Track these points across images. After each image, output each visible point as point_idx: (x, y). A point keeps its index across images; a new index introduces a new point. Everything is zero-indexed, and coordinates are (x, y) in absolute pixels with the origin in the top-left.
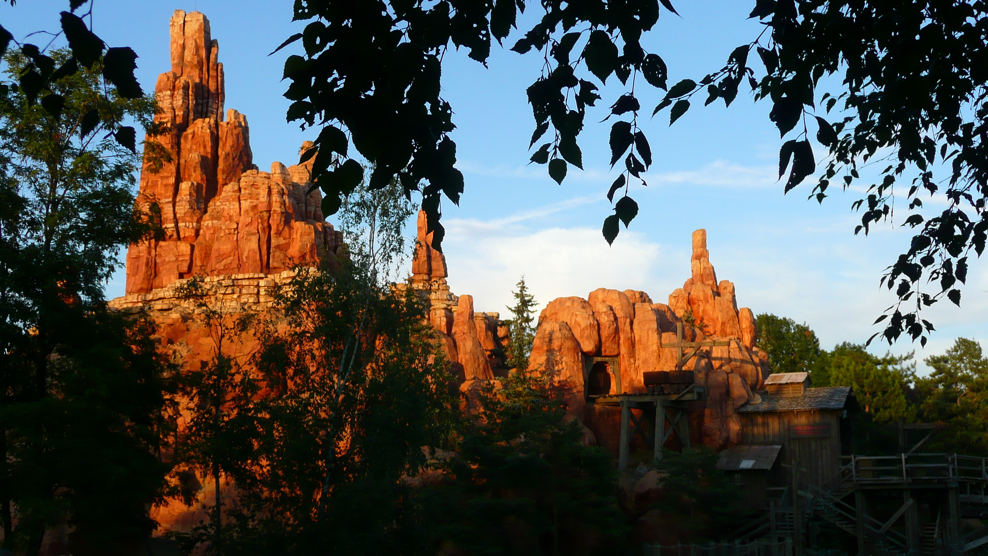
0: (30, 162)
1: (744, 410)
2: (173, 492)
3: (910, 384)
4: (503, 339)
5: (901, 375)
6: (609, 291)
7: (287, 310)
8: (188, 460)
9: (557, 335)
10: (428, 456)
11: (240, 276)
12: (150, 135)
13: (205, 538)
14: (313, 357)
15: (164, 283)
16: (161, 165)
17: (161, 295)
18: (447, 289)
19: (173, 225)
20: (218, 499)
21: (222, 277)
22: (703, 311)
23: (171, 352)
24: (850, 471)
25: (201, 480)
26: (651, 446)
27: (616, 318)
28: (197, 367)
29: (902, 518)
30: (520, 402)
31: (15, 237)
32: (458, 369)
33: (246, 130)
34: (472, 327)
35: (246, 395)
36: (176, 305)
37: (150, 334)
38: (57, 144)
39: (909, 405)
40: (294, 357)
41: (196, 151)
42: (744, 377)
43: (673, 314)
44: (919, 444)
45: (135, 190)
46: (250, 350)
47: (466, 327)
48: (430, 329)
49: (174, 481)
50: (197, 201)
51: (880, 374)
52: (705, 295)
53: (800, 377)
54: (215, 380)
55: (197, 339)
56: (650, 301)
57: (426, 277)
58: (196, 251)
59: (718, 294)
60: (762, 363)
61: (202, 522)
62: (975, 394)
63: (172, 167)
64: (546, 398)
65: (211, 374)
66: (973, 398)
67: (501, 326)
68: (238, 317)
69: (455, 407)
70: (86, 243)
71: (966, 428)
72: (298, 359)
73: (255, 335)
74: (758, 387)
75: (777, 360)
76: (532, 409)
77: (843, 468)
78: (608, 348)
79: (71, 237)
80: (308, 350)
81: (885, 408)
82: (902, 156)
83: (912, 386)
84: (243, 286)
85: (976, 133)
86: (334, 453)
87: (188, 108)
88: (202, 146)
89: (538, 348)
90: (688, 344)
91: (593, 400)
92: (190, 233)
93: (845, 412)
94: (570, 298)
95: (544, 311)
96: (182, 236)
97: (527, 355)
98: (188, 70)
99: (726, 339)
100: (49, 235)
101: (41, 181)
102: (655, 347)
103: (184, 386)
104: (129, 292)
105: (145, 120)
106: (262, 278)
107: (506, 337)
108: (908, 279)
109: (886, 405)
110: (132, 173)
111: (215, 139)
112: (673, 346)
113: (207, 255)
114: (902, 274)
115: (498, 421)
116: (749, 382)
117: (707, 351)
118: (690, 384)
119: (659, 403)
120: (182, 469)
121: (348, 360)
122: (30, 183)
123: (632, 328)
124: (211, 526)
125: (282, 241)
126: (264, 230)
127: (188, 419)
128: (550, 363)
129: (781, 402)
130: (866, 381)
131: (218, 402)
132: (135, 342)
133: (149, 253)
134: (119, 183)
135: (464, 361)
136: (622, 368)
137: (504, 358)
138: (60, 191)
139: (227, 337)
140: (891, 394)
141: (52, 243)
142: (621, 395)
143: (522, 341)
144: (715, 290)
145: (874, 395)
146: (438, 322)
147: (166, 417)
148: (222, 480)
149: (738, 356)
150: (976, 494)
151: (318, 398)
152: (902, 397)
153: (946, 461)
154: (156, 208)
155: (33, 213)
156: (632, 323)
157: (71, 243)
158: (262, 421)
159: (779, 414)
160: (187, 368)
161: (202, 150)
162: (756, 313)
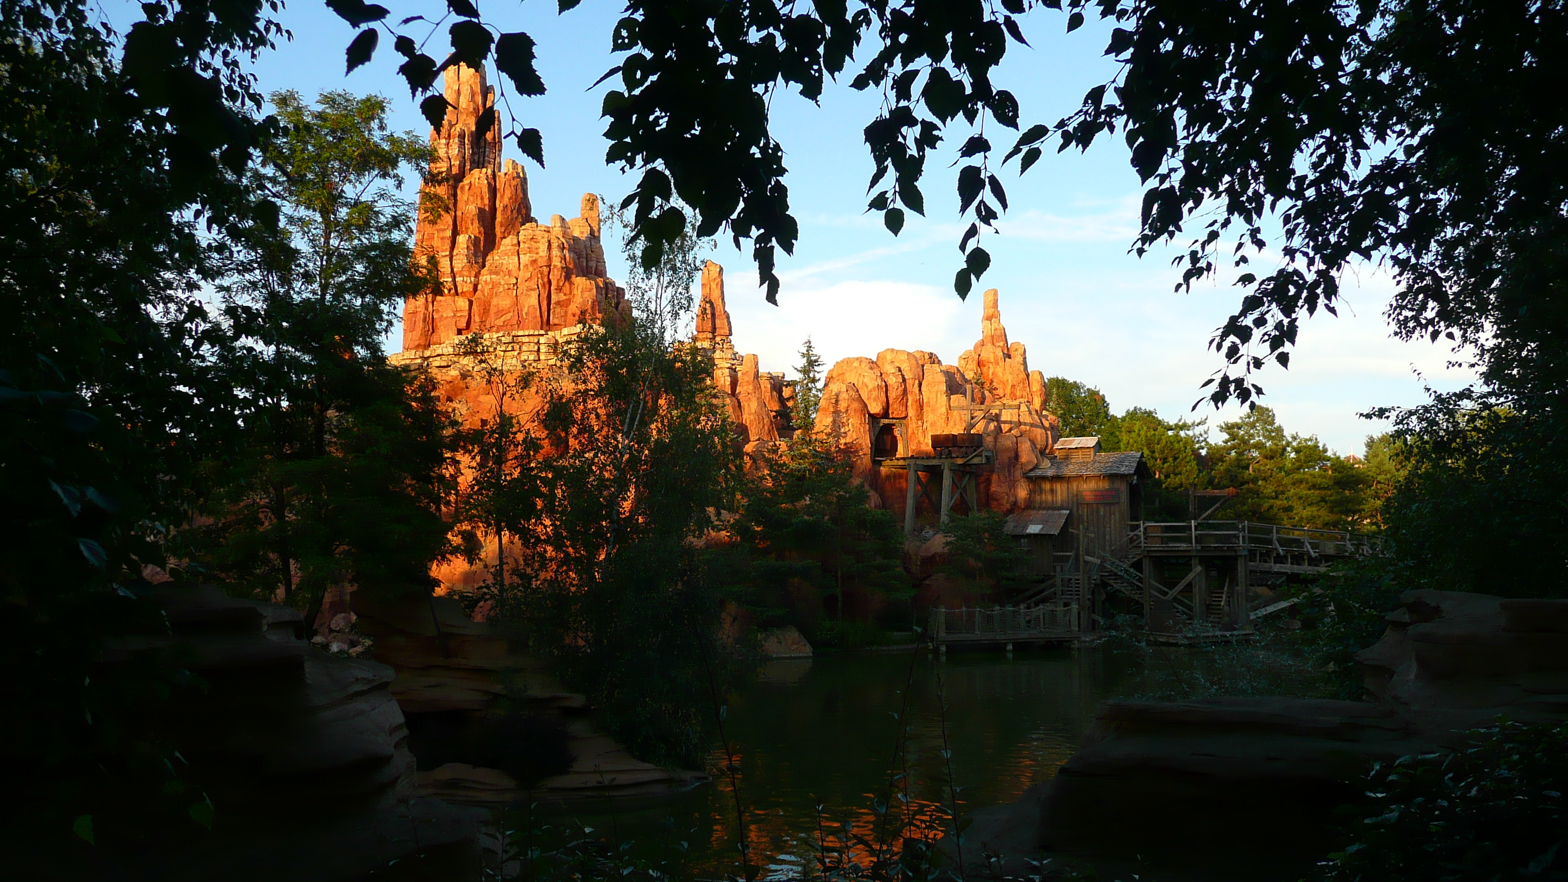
0: (302, 212)
1: (1032, 474)
2: (455, 551)
3: (1201, 451)
4: (788, 399)
5: (1193, 442)
6: (897, 351)
7: (571, 368)
8: (470, 519)
9: (844, 395)
10: (713, 518)
11: (520, 333)
12: (426, 183)
13: (488, 597)
14: (598, 416)
15: (442, 340)
16: (440, 216)
17: (439, 352)
18: (732, 348)
19: (450, 279)
20: (501, 559)
21: (501, 334)
22: (993, 374)
23: (450, 410)
24: (1138, 537)
25: (482, 539)
26: (938, 510)
27: (904, 380)
28: (478, 425)
29: (1190, 585)
30: (805, 464)
31: (289, 289)
32: (743, 430)
33: (524, 181)
34: (757, 387)
35: (529, 455)
36: (455, 362)
37: (432, 391)
38: (330, 194)
39: (1200, 471)
40: (578, 416)
41: (473, 202)
42: (1033, 442)
43: (963, 376)
44: (1209, 511)
45: (411, 243)
46: (531, 408)
47: (751, 387)
48: (714, 388)
49: (456, 540)
50: (475, 255)
51: (1172, 439)
52: (995, 357)
53: (1090, 441)
54: (497, 438)
55: (477, 396)
56: (939, 362)
57: (710, 335)
58: (474, 307)
59: (1010, 357)
60: (1052, 427)
61: (484, 581)
62: (1268, 461)
63: (448, 219)
64: (832, 460)
65: (493, 432)
66: (1266, 465)
67: (786, 386)
68: (519, 374)
69: (740, 468)
70: (363, 297)
71: (1258, 495)
72: (583, 419)
73: (537, 392)
74: (1047, 451)
75: (1066, 424)
76: (818, 471)
77: (1132, 534)
78: (896, 410)
79: (347, 291)
80: (593, 409)
81: (1176, 475)
82: (1231, 210)
83: (1203, 452)
84: (523, 343)
85: (1309, 186)
86: (619, 513)
87: (464, 158)
88: (479, 198)
89: (825, 410)
90: (978, 407)
91: (879, 463)
92: (468, 288)
93: (1135, 477)
94: (857, 359)
95: (830, 371)
96: (460, 291)
97: (813, 416)
98: (464, 117)
99: (1016, 402)
100: (324, 288)
101: (314, 232)
102: (944, 410)
103: (465, 444)
104: (406, 349)
105: (422, 168)
106: (543, 335)
107: (791, 398)
108: (1237, 341)
109: (1176, 471)
110: (409, 224)
111: (493, 191)
112: (962, 408)
113: (486, 311)
114: (1232, 336)
115: (783, 483)
116: (1039, 447)
117: (996, 414)
118: (978, 447)
119: (946, 467)
120: (464, 528)
121: (633, 419)
122: (303, 234)
123: (920, 390)
124: (494, 584)
125: (562, 297)
126: (544, 285)
127: (470, 478)
128: (837, 425)
129: (1071, 467)
130: (1158, 447)
131: (500, 461)
132: (415, 399)
133: (427, 308)
134: (396, 236)
135: (748, 421)
136: (910, 431)
137: (789, 419)
138: (334, 242)
139: (509, 394)
140: (1182, 460)
141: (328, 297)
142: (908, 458)
143: (808, 402)
144: (1006, 352)
145: (1165, 460)
146: (723, 382)
147: (448, 475)
148: (505, 540)
149: (1028, 420)
150: (1265, 562)
151: (602, 457)
152: (1194, 463)
153: (1237, 529)
154: (433, 261)
155: (306, 265)
156: (920, 385)
157: (347, 297)
158: (545, 481)
159: (1068, 479)
160: (467, 426)
161: (479, 202)
162: (1047, 376)
